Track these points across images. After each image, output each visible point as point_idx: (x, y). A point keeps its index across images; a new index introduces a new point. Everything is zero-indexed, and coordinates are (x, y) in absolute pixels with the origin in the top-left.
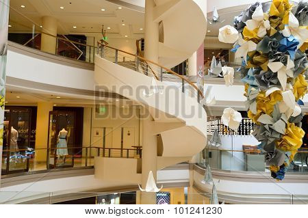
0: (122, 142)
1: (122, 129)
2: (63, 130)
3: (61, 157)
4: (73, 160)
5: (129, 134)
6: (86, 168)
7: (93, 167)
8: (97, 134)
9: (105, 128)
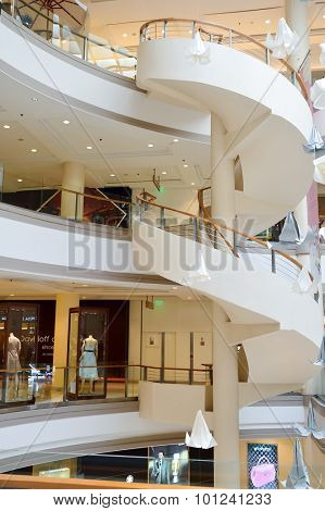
0: (192, 356)
1: (192, 334)
2: (90, 338)
3: (87, 381)
4: (105, 385)
5: (203, 344)
6: (126, 400)
7: (136, 399)
8: (152, 343)
9: (163, 334)
